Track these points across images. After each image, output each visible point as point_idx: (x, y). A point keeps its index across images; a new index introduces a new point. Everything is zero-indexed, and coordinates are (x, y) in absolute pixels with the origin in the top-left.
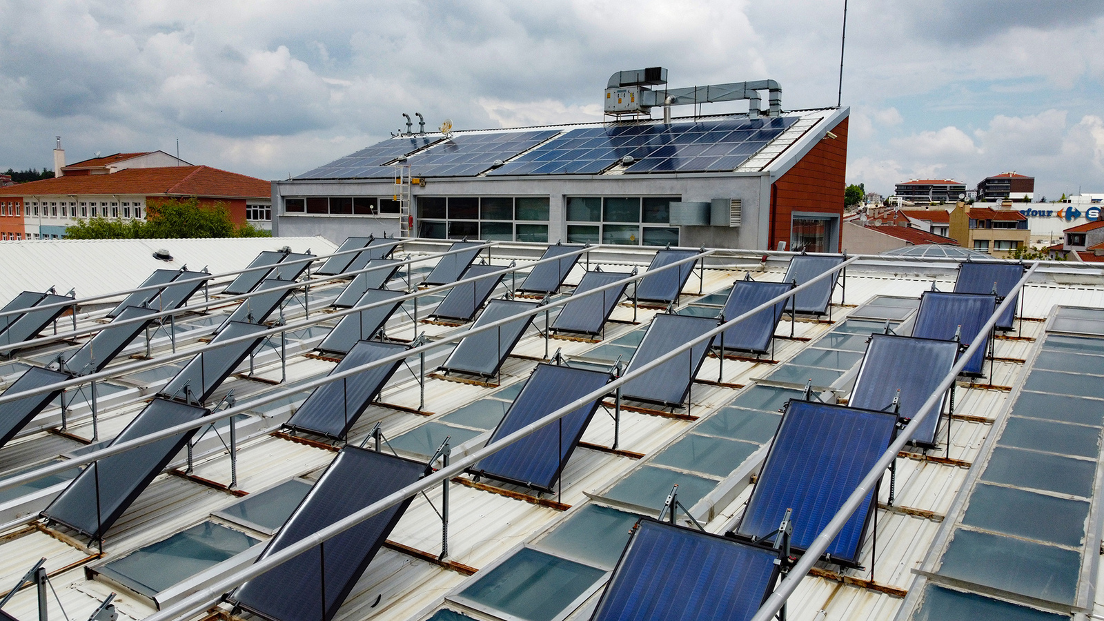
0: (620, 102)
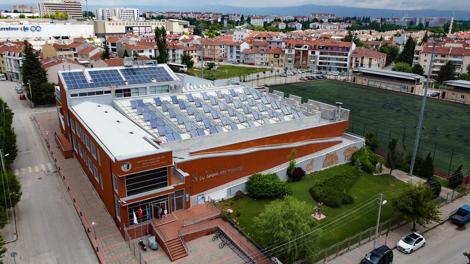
0: (129, 63)
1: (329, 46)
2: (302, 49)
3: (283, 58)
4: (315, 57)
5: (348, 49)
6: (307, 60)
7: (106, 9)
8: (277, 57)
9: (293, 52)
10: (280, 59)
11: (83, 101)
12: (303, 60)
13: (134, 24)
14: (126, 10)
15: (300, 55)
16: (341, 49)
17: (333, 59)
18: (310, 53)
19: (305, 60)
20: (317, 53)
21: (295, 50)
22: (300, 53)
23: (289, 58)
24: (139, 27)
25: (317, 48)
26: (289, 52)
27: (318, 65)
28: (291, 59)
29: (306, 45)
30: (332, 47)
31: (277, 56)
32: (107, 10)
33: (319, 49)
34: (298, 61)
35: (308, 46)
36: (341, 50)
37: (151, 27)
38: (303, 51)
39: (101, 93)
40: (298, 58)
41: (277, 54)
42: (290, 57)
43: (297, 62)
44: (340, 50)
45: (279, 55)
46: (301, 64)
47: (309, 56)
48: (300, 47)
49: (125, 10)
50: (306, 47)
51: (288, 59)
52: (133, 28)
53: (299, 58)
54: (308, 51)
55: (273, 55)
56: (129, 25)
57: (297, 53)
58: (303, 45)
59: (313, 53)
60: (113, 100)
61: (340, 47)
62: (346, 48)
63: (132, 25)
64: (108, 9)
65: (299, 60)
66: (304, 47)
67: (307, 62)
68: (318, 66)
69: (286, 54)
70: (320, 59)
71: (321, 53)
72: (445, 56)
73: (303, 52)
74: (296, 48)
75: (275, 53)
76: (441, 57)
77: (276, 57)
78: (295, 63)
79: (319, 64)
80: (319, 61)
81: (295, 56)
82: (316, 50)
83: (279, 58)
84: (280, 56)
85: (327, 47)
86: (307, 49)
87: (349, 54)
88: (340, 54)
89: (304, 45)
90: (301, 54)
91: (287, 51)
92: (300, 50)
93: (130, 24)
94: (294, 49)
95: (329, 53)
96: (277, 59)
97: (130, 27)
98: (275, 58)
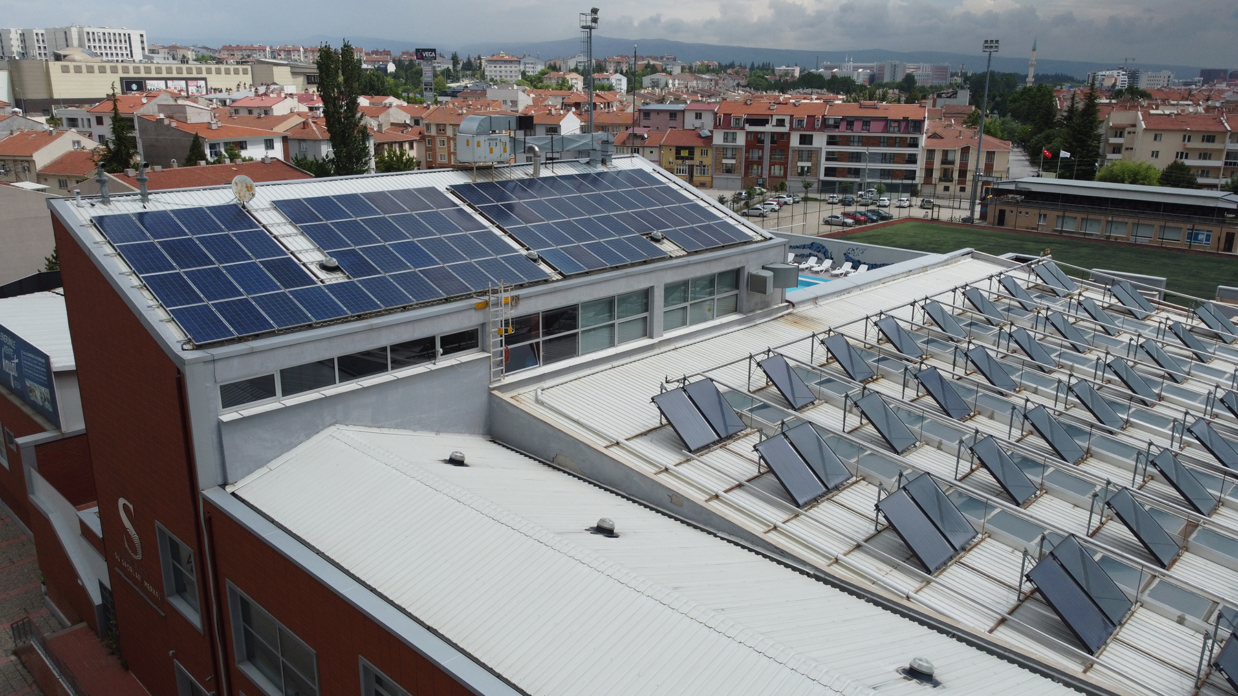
0: (491, 151)
1: (858, 119)
2: (769, 128)
3: (708, 160)
4: (812, 155)
5: (917, 125)
6: (784, 165)
7: (35, 31)
8: (687, 158)
9: (741, 140)
10: (696, 161)
11: (312, 430)
12: (772, 164)
13: (148, 70)
14: (104, 34)
15: (762, 148)
16: (896, 124)
17: (873, 157)
18: (795, 141)
19: (780, 164)
20: (820, 141)
21: (748, 133)
22: (762, 142)
23: (726, 158)
24: (166, 79)
25: (818, 124)
26: (725, 139)
27: (822, 177)
28: (733, 161)
29: (780, 117)
30: (867, 122)
31: (684, 153)
32: (37, 34)
33: (825, 125)
34: (755, 167)
35: (787, 119)
36: (896, 129)
37: (204, 79)
38: (773, 134)
39: (423, 349)
40: (755, 154)
41: (685, 148)
42: (729, 154)
43: (755, 172)
44: (892, 129)
45: (691, 150)
46: (766, 174)
47: (794, 151)
48: (764, 122)
49: (101, 35)
50: (781, 123)
51: (724, 161)
52: (147, 82)
53: (761, 158)
54: (788, 135)
55: (674, 150)
56: (132, 75)
57: (755, 141)
58: (772, 115)
59: (806, 140)
60: (495, 392)
61: (892, 120)
62: (912, 121)
63: (143, 75)
64: (40, 32)
65: (760, 162)
66: (774, 123)
67: (786, 169)
68: (823, 182)
69: (718, 148)
70: (827, 159)
71: (832, 141)
72: (1214, 137)
73: (772, 137)
74: (749, 128)
75: (681, 145)
76: (1203, 141)
77: (683, 158)
78: (746, 174)
79: (826, 175)
80: (824, 164)
81: (747, 151)
82: (814, 129)
83: (692, 159)
84: (697, 153)
85: (849, 119)
86: (785, 129)
87: (923, 140)
88: (891, 142)
89: (775, 118)
90: (767, 144)
91: (718, 139)
92: (764, 133)
93: (137, 70)
94: (743, 128)
95: (856, 140)
96: (688, 162)
97: (135, 78)
98: (680, 161)
